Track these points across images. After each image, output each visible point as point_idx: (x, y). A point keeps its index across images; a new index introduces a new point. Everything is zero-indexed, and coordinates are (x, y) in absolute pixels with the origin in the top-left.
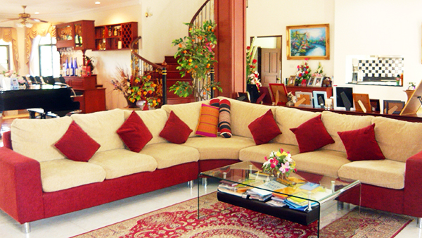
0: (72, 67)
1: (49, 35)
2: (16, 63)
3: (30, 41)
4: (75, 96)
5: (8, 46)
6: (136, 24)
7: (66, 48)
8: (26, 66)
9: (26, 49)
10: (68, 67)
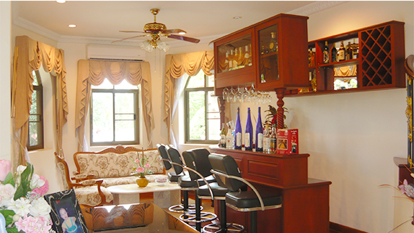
0: (250, 129)
1: (201, 73)
2: (148, 119)
3: (170, 82)
4: (263, 208)
5: (136, 92)
6: (400, 26)
7: (235, 88)
8: (165, 124)
9: (165, 96)
10: (239, 129)
